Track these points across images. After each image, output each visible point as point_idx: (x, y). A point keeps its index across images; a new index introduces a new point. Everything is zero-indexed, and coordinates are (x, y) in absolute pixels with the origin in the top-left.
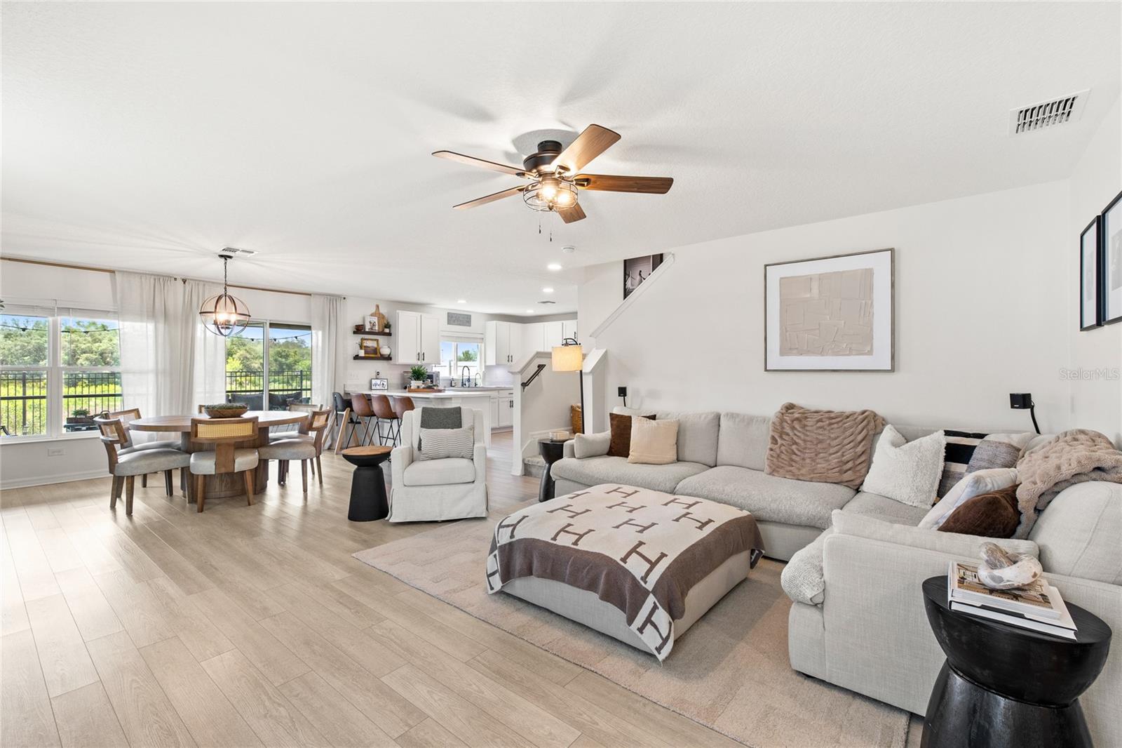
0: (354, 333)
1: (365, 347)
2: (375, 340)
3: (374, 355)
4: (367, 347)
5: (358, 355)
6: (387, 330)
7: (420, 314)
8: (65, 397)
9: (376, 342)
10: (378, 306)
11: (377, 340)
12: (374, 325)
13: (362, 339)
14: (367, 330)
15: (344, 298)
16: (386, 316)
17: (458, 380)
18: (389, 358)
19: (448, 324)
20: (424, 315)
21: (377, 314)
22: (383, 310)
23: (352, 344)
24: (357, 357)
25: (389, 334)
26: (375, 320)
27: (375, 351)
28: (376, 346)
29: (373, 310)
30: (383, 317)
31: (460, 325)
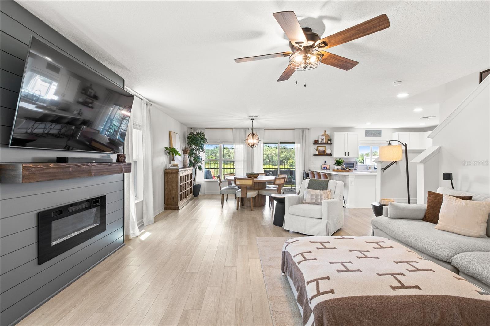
0: (314, 144)
1: (319, 150)
2: (324, 147)
3: (322, 153)
4: (320, 150)
5: (315, 154)
6: (329, 142)
7: (346, 133)
8: (223, 169)
9: (324, 148)
10: (325, 131)
11: (325, 147)
12: (323, 140)
13: (318, 147)
14: (319, 142)
15: (309, 129)
16: (329, 135)
17: (372, 166)
18: (330, 155)
19: (366, 136)
20: (349, 133)
21: (325, 135)
22: (327, 133)
23: (313, 149)
24: (315, 155)
25: (331, 144)
26: (324, 137)
27: (324, 152)
28: (324, 149)
29: (323, 133)
30: (328, 136)
31: (374, 136)
